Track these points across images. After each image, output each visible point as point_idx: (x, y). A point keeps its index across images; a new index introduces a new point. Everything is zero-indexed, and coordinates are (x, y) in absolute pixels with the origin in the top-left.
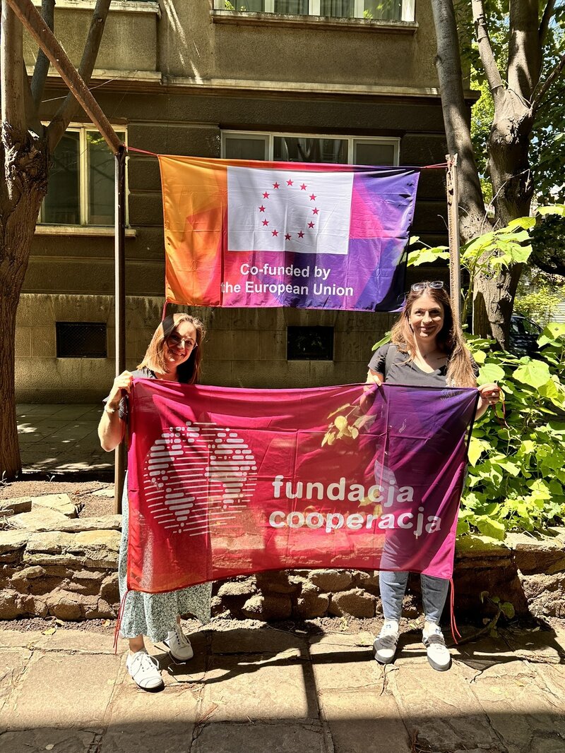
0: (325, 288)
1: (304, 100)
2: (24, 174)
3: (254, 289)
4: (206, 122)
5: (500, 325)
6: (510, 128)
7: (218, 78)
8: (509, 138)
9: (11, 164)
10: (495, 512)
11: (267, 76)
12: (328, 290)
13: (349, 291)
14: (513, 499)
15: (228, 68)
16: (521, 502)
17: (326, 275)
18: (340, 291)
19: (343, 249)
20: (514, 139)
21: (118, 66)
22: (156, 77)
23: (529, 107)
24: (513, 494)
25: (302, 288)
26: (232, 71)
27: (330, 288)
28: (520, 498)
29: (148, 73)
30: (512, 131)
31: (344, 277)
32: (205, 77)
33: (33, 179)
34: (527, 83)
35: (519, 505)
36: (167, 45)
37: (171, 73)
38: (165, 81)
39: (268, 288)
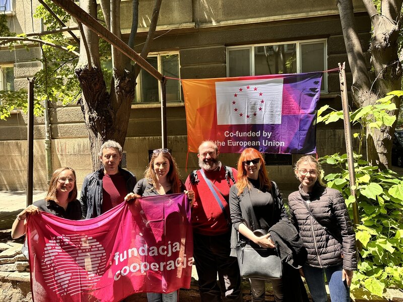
0: (269, 143)
1: (270, 26)
2: (123, 91)
3: (232, 144)
4: (218, 44)
5: (384, 154)
6: (384, 38)
7: (223, 21)
8: (384, 44)
9: (117, 87)
10: (379, 275)
11: (249, 16)
12: (270, 143)
13: (282, 144)
14: (391, 267)
15: (228, 15)
16: (396, 270)
17: (269, 136)
18: (277, 144)
19: (278, 121)
20: (387, 44)
21: (174, 22)
22: (192, 25)
23: (396, 24)
24: (391, 264)
25: (257, 142)
26: (231, 16)
27: (272, 142)
28: (395, 267)
29: (188, 24)
30: (385, 40)
31: (279, 136)
32: (218, 21)
33: (127, 92)
34: (394, 10)
35: (395, 272)
36: (198, 8)
37: (200, 22)
38: (197, 26)
39: (238, 143)
